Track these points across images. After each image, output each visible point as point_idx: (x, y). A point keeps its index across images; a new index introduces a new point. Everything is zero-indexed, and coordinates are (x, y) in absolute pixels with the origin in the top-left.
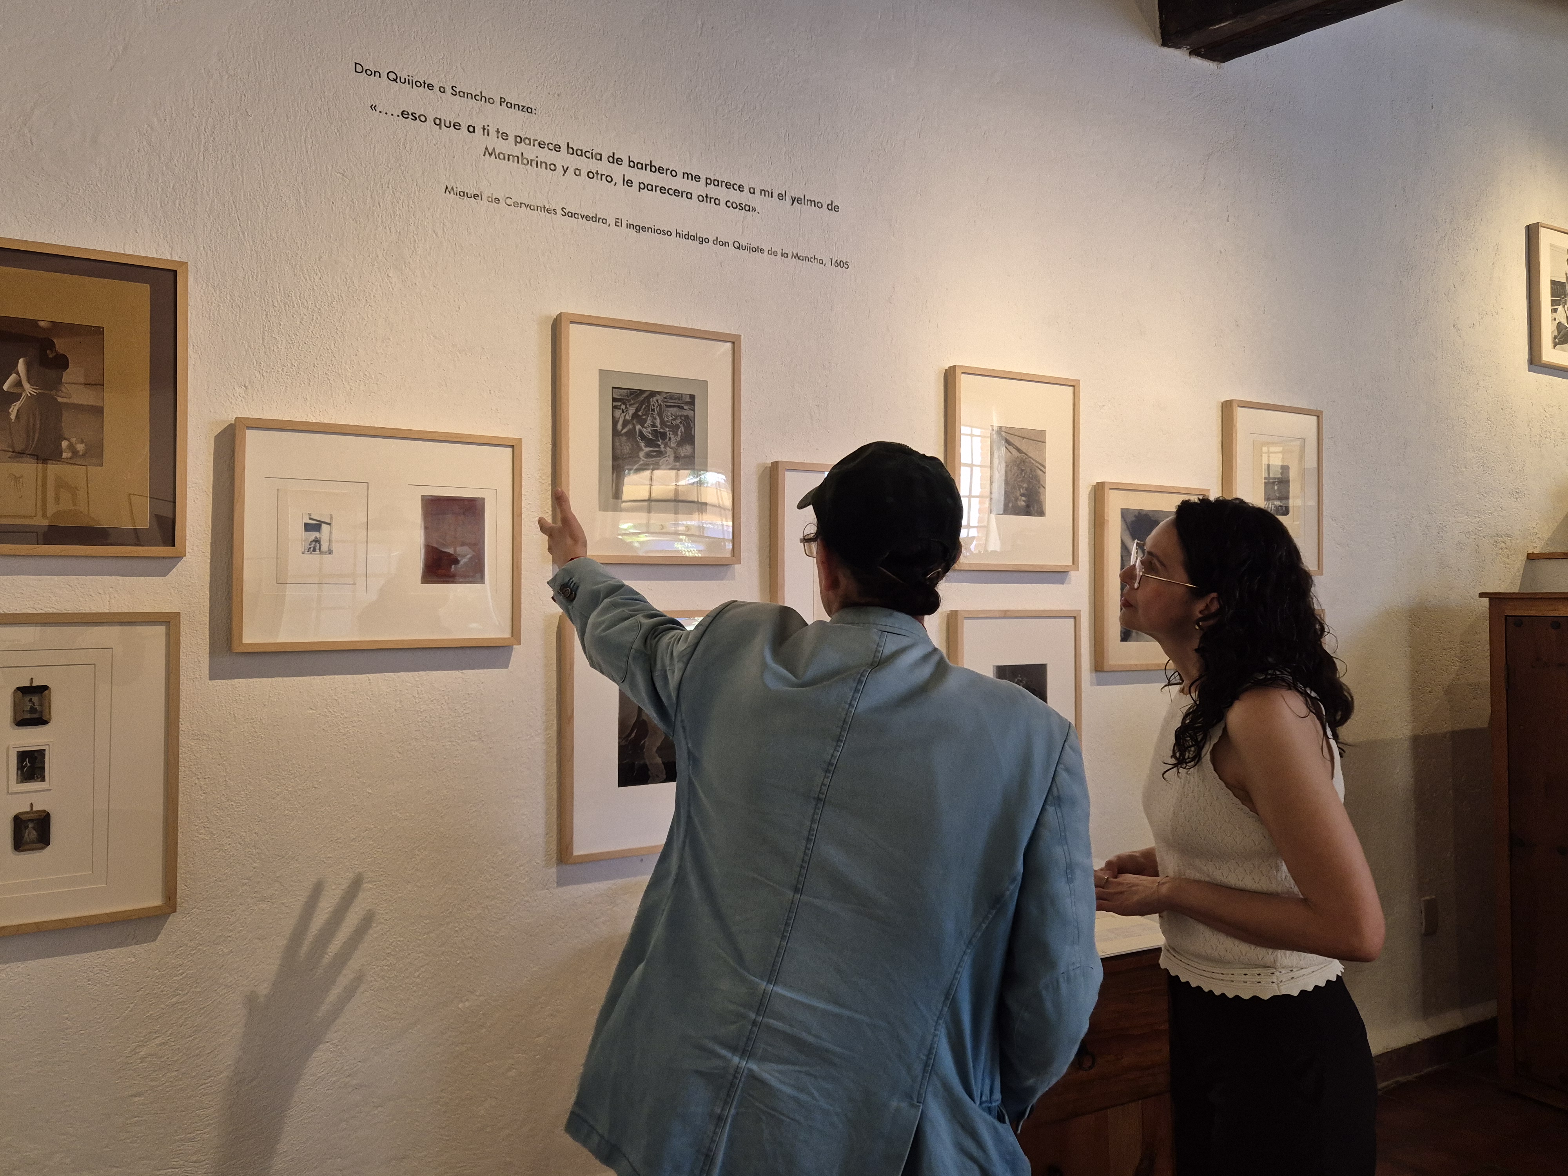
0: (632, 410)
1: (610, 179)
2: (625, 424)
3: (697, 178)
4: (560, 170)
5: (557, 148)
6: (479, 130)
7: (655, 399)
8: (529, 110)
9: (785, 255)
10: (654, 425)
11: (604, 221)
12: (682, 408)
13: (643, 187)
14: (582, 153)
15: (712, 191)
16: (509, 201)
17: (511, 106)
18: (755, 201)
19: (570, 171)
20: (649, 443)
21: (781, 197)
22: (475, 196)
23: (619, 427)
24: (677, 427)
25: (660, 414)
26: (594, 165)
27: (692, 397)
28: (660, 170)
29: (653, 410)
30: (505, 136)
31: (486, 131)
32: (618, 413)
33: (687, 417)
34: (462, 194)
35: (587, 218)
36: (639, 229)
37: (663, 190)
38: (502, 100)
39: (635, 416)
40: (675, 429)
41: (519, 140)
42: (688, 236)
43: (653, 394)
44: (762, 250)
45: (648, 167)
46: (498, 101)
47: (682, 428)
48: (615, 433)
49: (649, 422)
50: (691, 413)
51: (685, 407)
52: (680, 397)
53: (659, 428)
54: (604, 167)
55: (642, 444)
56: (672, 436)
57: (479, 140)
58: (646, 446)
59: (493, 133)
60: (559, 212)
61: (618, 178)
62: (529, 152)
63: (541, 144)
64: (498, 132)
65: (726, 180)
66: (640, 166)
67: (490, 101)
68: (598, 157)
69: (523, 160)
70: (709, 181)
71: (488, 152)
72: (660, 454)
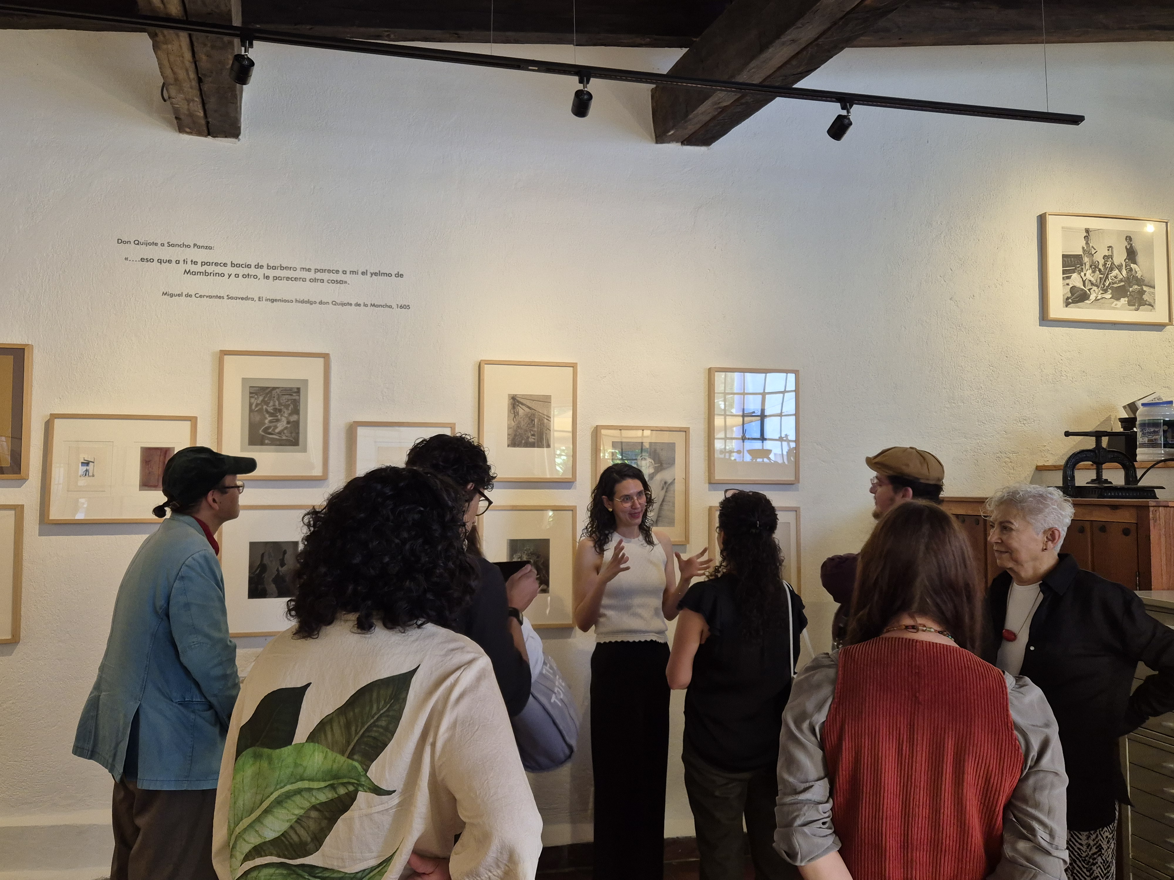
0: (261, 398)
1: (255, 277)
2: (257, 405)
3: (309, 270)
4: (227, 276)
5: (225, 265)
6: (182, 262)
7: (275, 391)
8: (210, 248)
9: (366, 305)
10: (274, 405)
11: (253, 299)
12: (291, 395)
13: (276, 278)
14: (239, 266)
15: (319, 276)
16: (197, 295)
17: (199, 247)
18: (347, 277)
19: (233, 276)
20: (271, 415)
21: (363, 273)
22: (179, 295)
23: (253, 407)
24: (289, 405)
25: (278, 399)
26: (246, 271)
27: (299, 389)
28: (286, 268)
29: (274, 397)
30: (196, 263)
31: (185, 262)
32: (253, 400)
33: (295, 400)
34: (172, 295)
35: (242, 299)
36: (273, 301)
37: (288, 279)
38: (195, 245)
39: (263, 401)
40: (287, 407)
41: (203, 264)
42: (303, 302)
43: (274, 388)
44: (351, 305)
45: (279, 268)
46: (192, 246)
47: (292, 406)
48: (251, 410)
49: (271, 404)
50: (297, 397)
51: (294, 394)
52: (291, 389)
53: (277, 407)
54: (252, 271)
55: (267, 416)
56: (285, 411)
57: (182, 267)
58: (269, 417)
59: (189, 262)
60: (226, 297)
61: (260, 276)
62: (209, 269)
63: (216, 264)
64: (192, 261)
65: (328, 269)
66: (274, 268)
67: (188, 246)
68: (249, 266)
69: (206, 274)
70: (317, 271)
71: (186, 272)
72: (278, 420)
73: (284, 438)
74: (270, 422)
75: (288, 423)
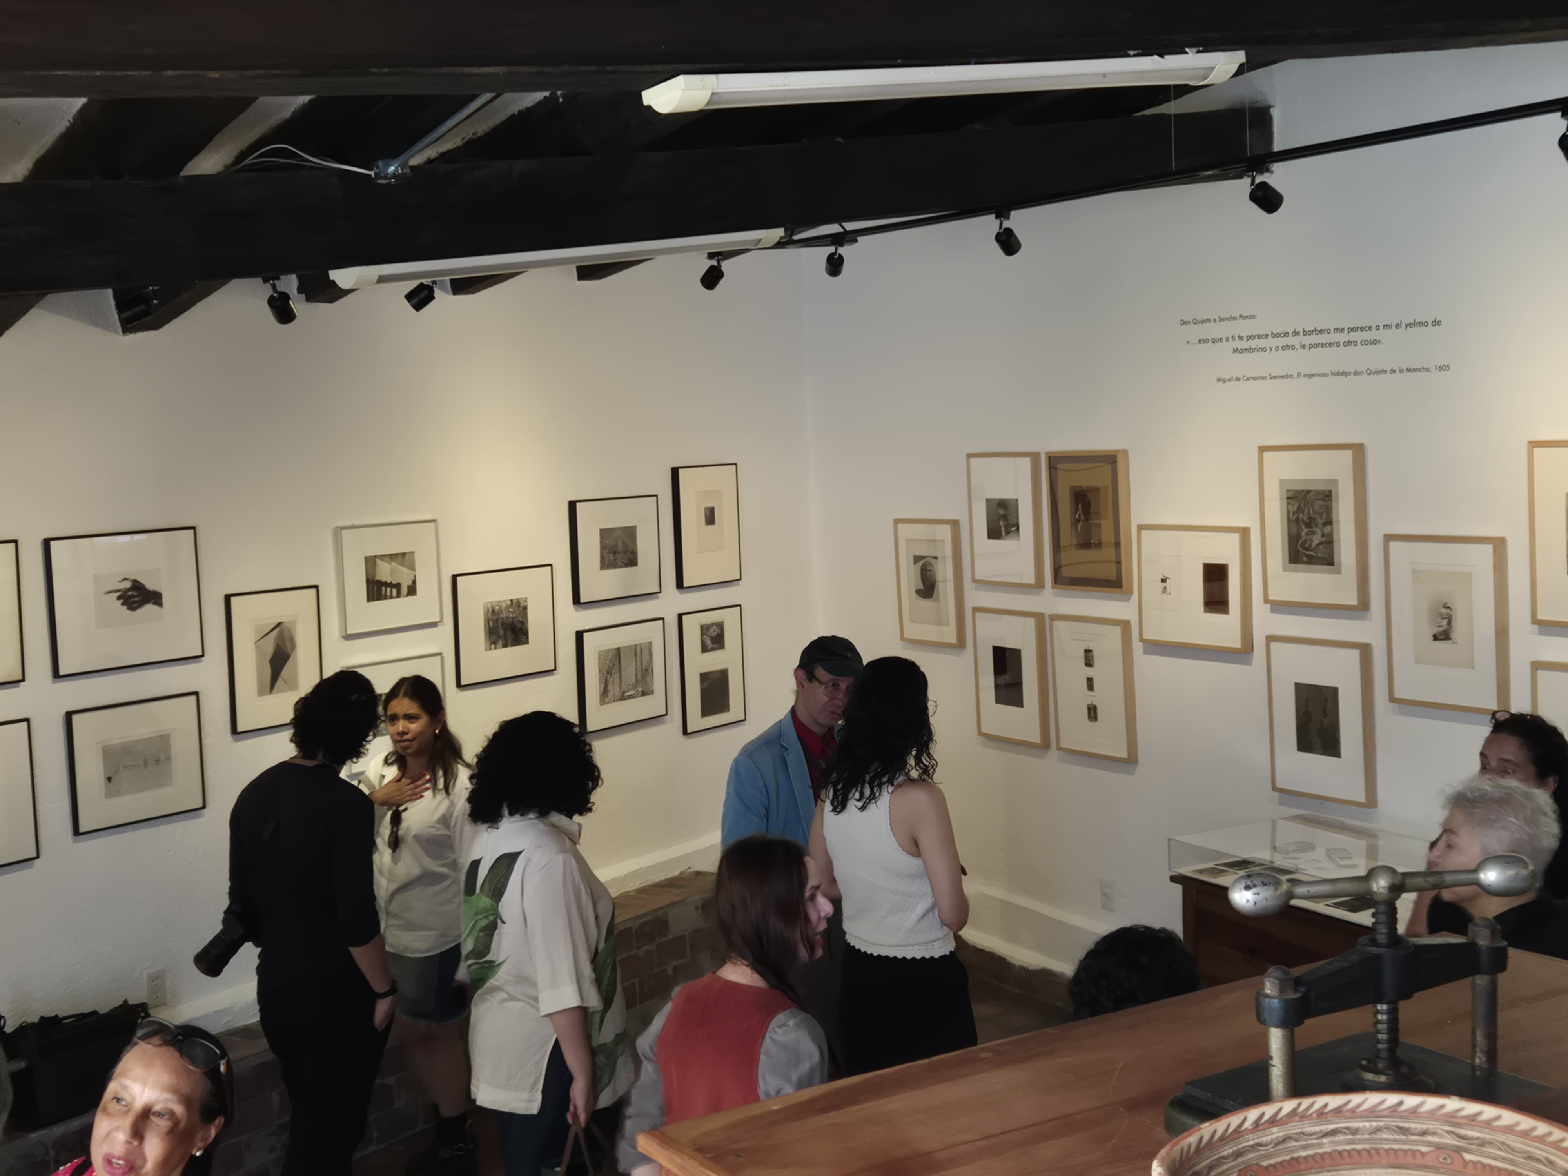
0: (1297, 505)
1: (1293, 347)
2: (1294, 513)
3: (1342, 330)
4: (1268, 350)
5: (1266, 336)
6: (1231, 339)
7: (1309, 495)
8: (1252, 317)
10: (1309, 513)
11: (1291, 377)
12: (1323, 500)
13: (1312, 346)
14: (1278, 335)
15: (1353, 336)
16: (1244, 378)
17: (1244, 318)
18: (1381, 335)
19: (1273, 349)
20: (1307, 525)
21: (1397, 326)
22: (1230, 380)
23: (1291, 516)
24: (1322, 513)
25: (1312, 506)
26: (1285, 341)
27: (1330, 492)
28: (1321, 332)
29: (1308, 503)
30: (1241, 338)
31: (1234, 339)
32: (1290, 507)
33: (1327, 506)
34: (1224, 381)
35: (1282, 377)
36: (1311, 376)
37: (1323, 345)
38: (1241, 316)
39: (1298, 508)
40: (1320, 515)
41: (1249, 338)
42: (1338, 374)
43: (1308, 492)
44: (1385, 372)
45: (1314, 332)
46: (1238, 317)
47: (1325, 514)
48: (1289, 520)
49: (1306, 512)
50: (1329, 503)
51: (1326, 499)
52: (1323, 492)
53: (1312, 515)
54: (1290, 341)
55: (1303, 527)
56: (1319, 520)
57: (1231, 345)
58: (1306, 528)
59: (1237, 338)
60: (1268, 377)
61: (1298, 346)
62: (1254, 343)
63: (1259, 337)
64: (1239, 336)
65: (1360, 326)
66: (1309, 333)
67: (1234, 319)
68: (1286, 335)
69: (1250, 350)
70: (1351, 330)
71: (1235, 351)
72: (1313, 533)
73: (1320, 555)
74: (1307, 534)
75: (1323, 535)
